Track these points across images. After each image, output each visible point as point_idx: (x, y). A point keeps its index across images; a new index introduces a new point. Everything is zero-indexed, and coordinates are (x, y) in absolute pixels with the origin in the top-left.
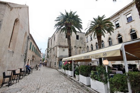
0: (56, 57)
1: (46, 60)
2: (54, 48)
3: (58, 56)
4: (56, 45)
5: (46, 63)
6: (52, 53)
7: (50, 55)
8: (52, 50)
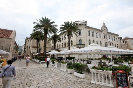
0: (31, 53)
1: (24, 54)
2: (29, 47)
3: (32, 52)
4: (31, 46)
5: (23, 56)
6: (28, 50)
7: (26, 51)
8: (28, 48)
